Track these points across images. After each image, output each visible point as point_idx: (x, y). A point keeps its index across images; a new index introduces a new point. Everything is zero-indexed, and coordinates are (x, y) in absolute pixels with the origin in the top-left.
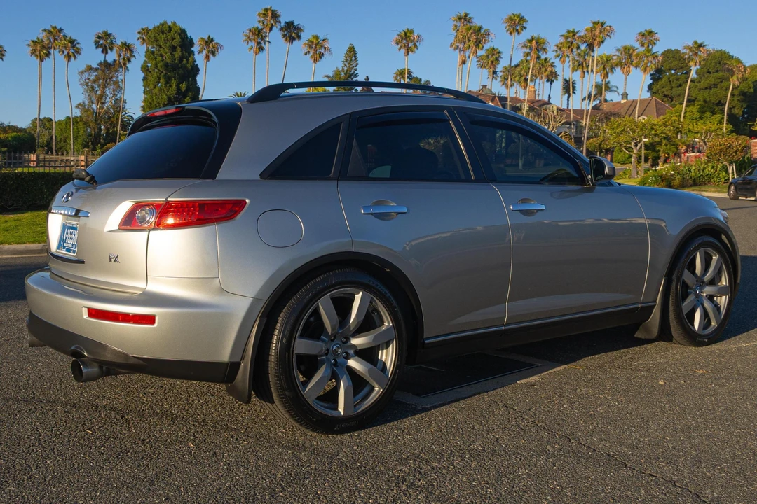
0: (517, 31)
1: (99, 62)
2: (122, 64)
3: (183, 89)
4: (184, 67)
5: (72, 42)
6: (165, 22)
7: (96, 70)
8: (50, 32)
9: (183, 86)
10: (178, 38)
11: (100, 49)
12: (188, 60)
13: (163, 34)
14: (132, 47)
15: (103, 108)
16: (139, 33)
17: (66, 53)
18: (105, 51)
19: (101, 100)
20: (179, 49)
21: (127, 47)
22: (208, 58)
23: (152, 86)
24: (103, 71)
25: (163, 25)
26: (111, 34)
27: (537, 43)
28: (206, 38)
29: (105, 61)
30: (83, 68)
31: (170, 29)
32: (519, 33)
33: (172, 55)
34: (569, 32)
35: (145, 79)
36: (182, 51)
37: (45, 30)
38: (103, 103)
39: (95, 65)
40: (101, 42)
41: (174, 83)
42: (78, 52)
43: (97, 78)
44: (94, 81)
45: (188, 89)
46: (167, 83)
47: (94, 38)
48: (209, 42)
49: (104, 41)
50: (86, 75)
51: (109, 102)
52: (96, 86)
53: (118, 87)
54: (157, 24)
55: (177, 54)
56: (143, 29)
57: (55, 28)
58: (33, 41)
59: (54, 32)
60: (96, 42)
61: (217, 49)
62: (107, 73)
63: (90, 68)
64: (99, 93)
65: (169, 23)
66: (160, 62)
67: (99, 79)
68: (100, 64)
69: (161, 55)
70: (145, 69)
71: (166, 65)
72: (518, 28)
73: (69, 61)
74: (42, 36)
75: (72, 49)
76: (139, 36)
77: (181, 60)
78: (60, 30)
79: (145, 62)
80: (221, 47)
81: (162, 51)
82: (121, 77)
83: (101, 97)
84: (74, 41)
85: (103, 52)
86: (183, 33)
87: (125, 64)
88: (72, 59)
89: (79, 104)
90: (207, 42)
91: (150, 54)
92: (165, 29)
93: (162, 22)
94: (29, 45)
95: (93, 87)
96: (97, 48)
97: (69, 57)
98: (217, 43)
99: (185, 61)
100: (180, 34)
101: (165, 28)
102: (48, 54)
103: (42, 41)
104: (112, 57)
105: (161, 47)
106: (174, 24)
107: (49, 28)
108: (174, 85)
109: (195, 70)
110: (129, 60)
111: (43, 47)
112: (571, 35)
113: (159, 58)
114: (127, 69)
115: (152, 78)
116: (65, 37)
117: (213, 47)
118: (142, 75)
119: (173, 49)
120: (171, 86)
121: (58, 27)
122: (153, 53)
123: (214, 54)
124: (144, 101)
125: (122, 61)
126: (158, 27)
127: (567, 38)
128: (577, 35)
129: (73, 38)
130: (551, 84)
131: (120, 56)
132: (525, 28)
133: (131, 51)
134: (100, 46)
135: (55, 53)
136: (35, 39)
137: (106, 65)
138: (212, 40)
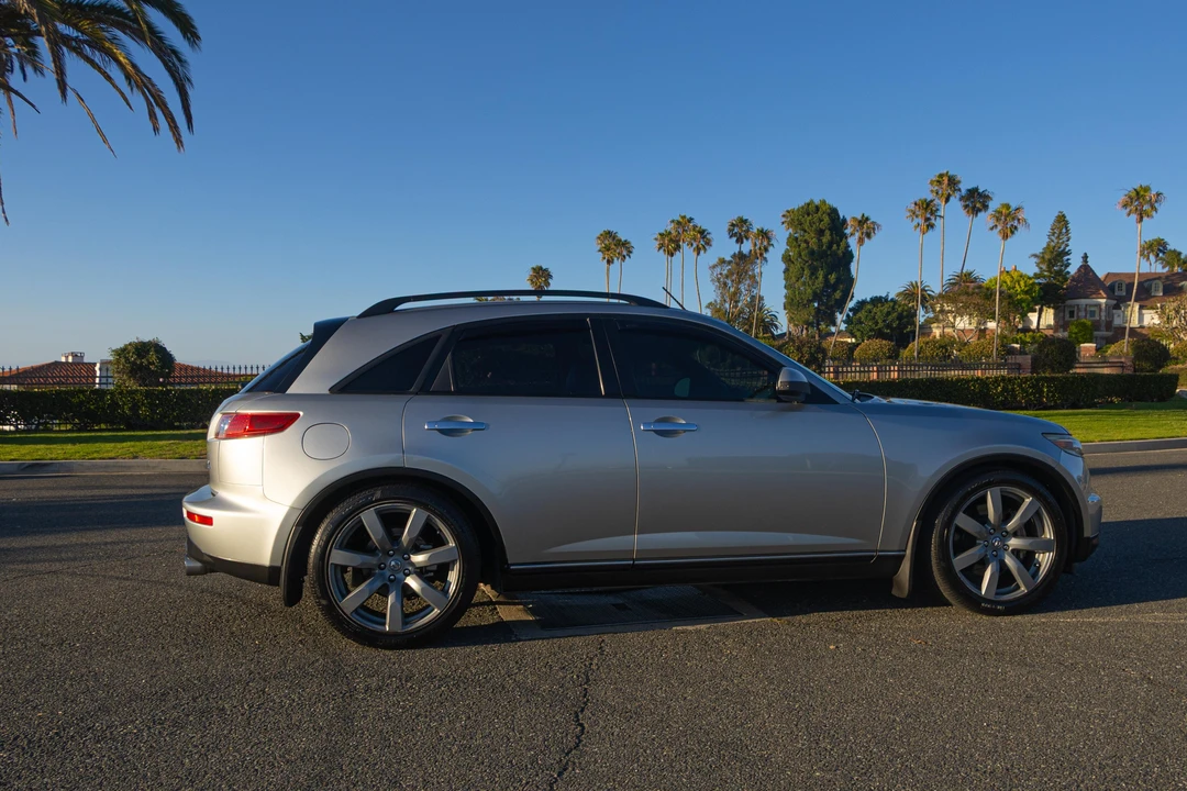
1: (732, 253)
2: (760, 254)
3: (832, 282)
4: (834, 254)
5: (702, 232)
6: (812, 202)
7: (730, 262)
8: (679, 223)
9: (832, 278)
10: (826, 219)
11: (735, 239)
12: (838, 246)
13: (808, 215)
14: (770, 235)
15: (737, 306)
16: (784, 216)
17: (695, 245)
18: (740, 241)
19: (735, 297)
20: (827, 233)
21: (766, 234)
22: (861, 241)
23: (794, 279)
24: (738, 264)
25: (808, 204)
26: (746, 220)
28: (859, 218)
29: (740, 252)
30: (715, 261)
31: (817, 208)
33: (820, 240)
35: (786, 271)
36: (831, 235)
37: (673, 221)
38: (737, 302)
39: (728, 258)
40: (736, 230)
41: (821, 274)
42: (708, 243)
43: (730, 273)
44: (727, 277)
45: (838, 280)
46: (812, 274)
47: (727, 227)
48: (863, 221)
49: (739, 230)
50: (718, 270)
51: (745, 299)
52: (729, 282)
53: (755, 283)
54: (802, 204)
55: (826, 239)
56: (788, 212)
57: (684, 217)
58: (660, 234)
59: (683, 223)
60: (730, 231)
61: (874, 229)
62: (742, 266)
63: (722, 261)
64: (732, 290)
65: (817, 202)
66: (804, 249)
67: (733, 274)
68: (734, 256)
69: (806, 242)
70: (787, 259)
71: (812, 253)
73: (698, 254)
74: (670, 227)
75: (702, 239)
76: (784, 219)
77: (830, 247)
78: (690, 220)
79: (787, 251)
80: (879, 226)
81: (807, 237)
82: (757, 271)
83: (735, 294)
84: (704, 231)
85: (737, 241)
86: (833, 212)
87: (761, 255)
88: (702, 252)
89: (710, 304)
90: (860, 222)
91: (792, 241)
92: (810, 210)
93: (808, 201)
94: (656, 239)
95: (725, 284)
96: (731, 237)
97: (698, 251)
98: (873, 223)
99: (835, 247)
100: (829, 215)
101: (812, 208)
102: (678, 248)
103: (670, 233)
104: (747, 247)
105: (805, 231)
106: (824, 202)
107: (677, 218)
108: (821, 277)
109: (848, 256)
110: (766, 250)
111: (671, 240)
113: (803, 245)
114: (765, 259)
115: (794, 269)
116: (695, 227)
117: (868, 228)
118: (783, 266)
119: (821, 233)
120: (817, 278)
121: (688, 217)
122: (797, 238)
123: (869, 236)
124: (786, 297)
125: (758, 251)
126: (803, 207)
129: (704, 228)
131: (755, 245)
133: (769, 239)
134: (735, 235)
135: (684, 246)
136: (662, 231)
137: (741, 257)
138: (867, 219)
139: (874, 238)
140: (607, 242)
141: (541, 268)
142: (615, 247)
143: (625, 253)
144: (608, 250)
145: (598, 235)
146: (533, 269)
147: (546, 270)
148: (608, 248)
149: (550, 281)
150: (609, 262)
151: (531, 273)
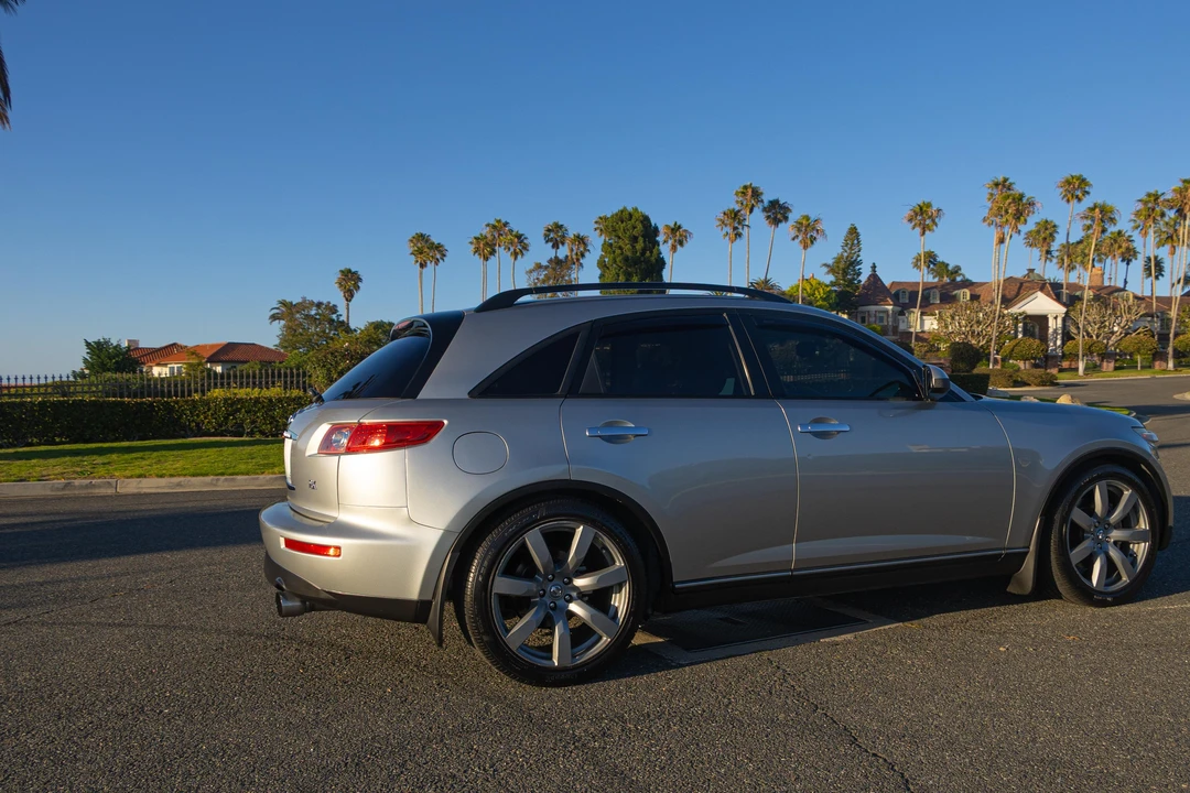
0: (1077, 197)
1: (548, 258)
2: (575, 261)
4: (647, 261)
5: (519, 237)
6: (625, 208)
7: (546, 267)
8: (494, 227)
10: (640, 226)
11: (550, 244)
12: (651, 252)
13: (622, 222)
14: (586, 241)
16: (596, 222)
17: (512, 249)
18: (555, 246)
20: (641, 240)
21: (581, 240)
22: (674, 248)
24: (554, 269)
25: (622, 211)
26: (562, 226)
27: (1101, 212)
28: (672, 225)
29: (556, 257)
30: (532, 266)
31: (631, 215)
32: (1079, 200)
33: (634, 247)
34: (1149, 195)
36: (644, 242)
37: (488, 225)
39: (545, 263)
40: (552, 236)
42: (525, 248)
43: (549, 278)
44: (545, 281)
47: (543, 232)
48: (675, 229)
49: (555, 235)
50: (535, 275)
54: (615, 211)
55: (640, 245)
56: (601, 218)
57: (499, 221)
58: (475, 238)
59: (499, 228)
60: (546, 236)
61: (686, 237)
62: (558, 271)
63: (539, 266)
65: (630, 209)
66: (619, 256)
68: (550, 261)
69: (620, 248)
70: (602, 265)
71: (626, 259)
72: (1079, 193)
73: (516, 259)
74: (486, 231)
75: (520, 245)
76: (596, 226)
77: (643, 253)
78: (506, 224)
79: (602, 257)
80: (690, 234)
81: (621, 243)
82: (575, 275)
84: (521, 235)
85: (553, 247)
86: (646, 220)
87: (578, 260)
88: (519, 256)
90: (673, 230)
91: (607, 247)
92: (624, 217)
93: (621, 208)
94: (471, 243)
96: (547, 242)
97: (515, 255)
98: (686, 231)
99: (648, 253)
100: (642, 222)
101: (626, 215)
102: (493, 252)
103: (486, 237)
104: (563, 252)
105: (619, 238)
106: (636, 210)
107: (493, 222)
109: (661, 263)
110: (583, 255)
111: (487, 244)
112: (1152, 199)
113: (618, 251)
114: (581, 265)
115: (610, 275)
116: (511, 231)
117: (681, 235)
118: (598, 270)
119: (634, 239)
121: (503, 221)
122: (611, 245)
123: (681, 243)
125: (574, 257)
126: (617, 214)
127: (1146, 203)
128: (1162, 199)
129: (520, 232)
130: (1128, 264)
131: (572, 250)
132: (1088, 193)
133: (585, 245)
134: (551, 240)
135: (500, 251)
136: (478, 235)
137: (557, 262)
138: (680, 227)
139: (686, 245)
140: (419, 245)
141: (349, 271)
142: (427, 250)
143: (438, 256)
144: (421, 253)
145: (410, 238)
146: (341, 271)
147: (355, 273)
148: (420, 251)
149: (360, 284)
150: (422, 266)
151: (340, 276)
